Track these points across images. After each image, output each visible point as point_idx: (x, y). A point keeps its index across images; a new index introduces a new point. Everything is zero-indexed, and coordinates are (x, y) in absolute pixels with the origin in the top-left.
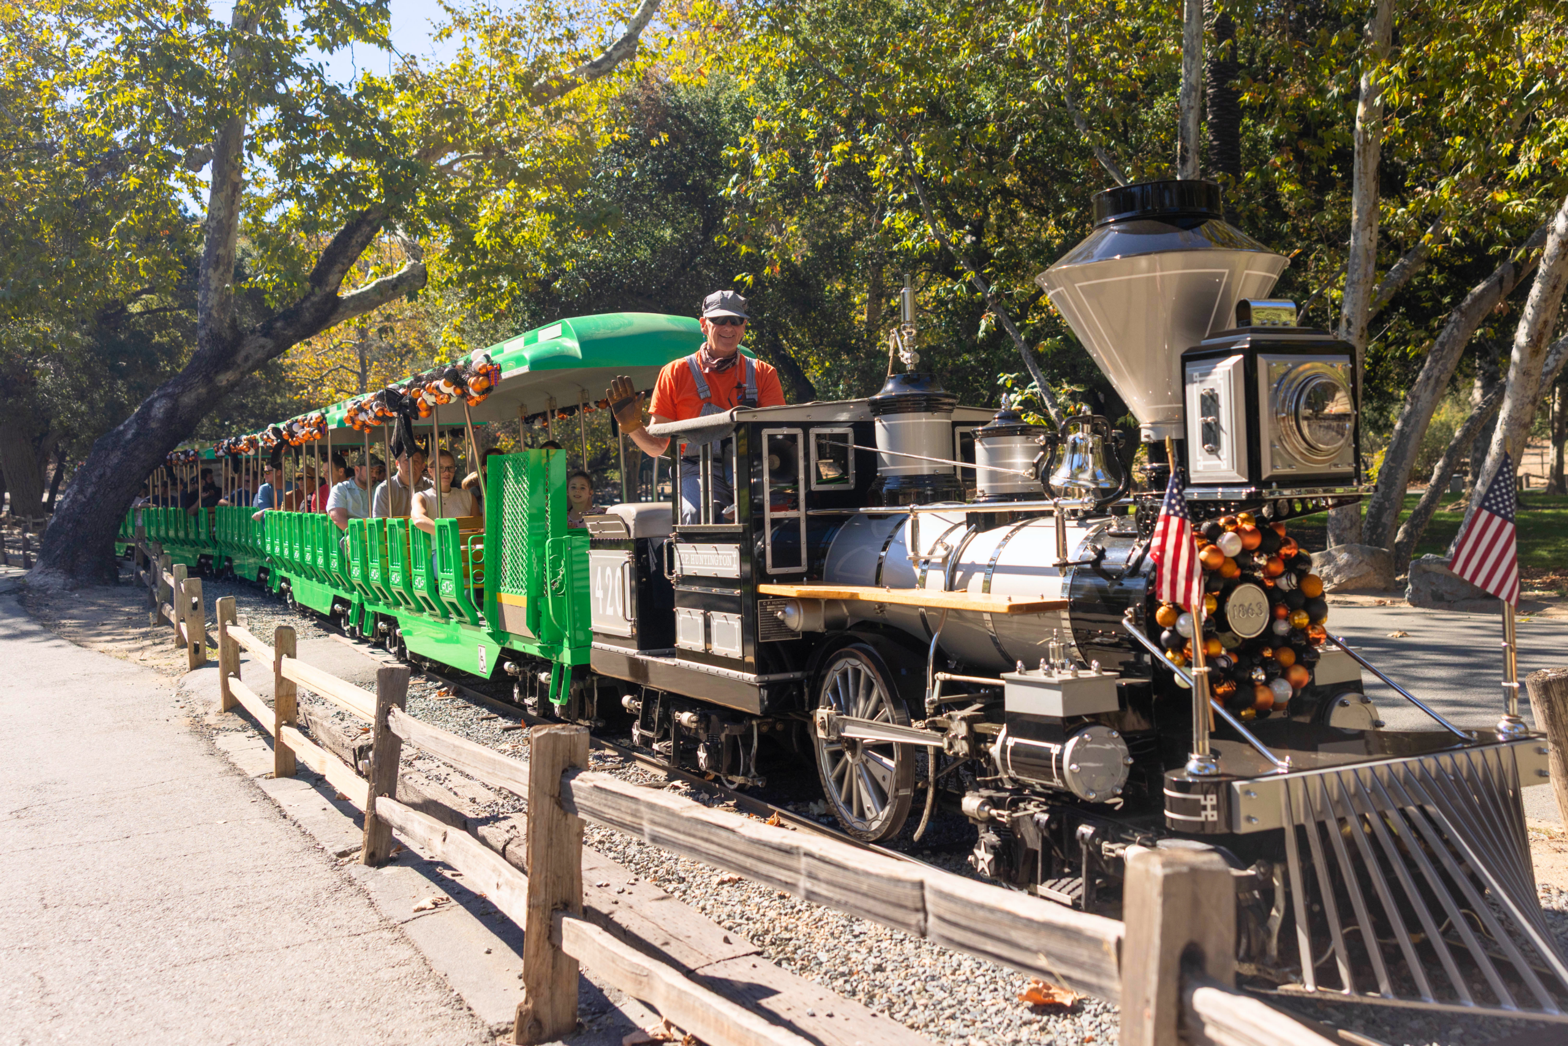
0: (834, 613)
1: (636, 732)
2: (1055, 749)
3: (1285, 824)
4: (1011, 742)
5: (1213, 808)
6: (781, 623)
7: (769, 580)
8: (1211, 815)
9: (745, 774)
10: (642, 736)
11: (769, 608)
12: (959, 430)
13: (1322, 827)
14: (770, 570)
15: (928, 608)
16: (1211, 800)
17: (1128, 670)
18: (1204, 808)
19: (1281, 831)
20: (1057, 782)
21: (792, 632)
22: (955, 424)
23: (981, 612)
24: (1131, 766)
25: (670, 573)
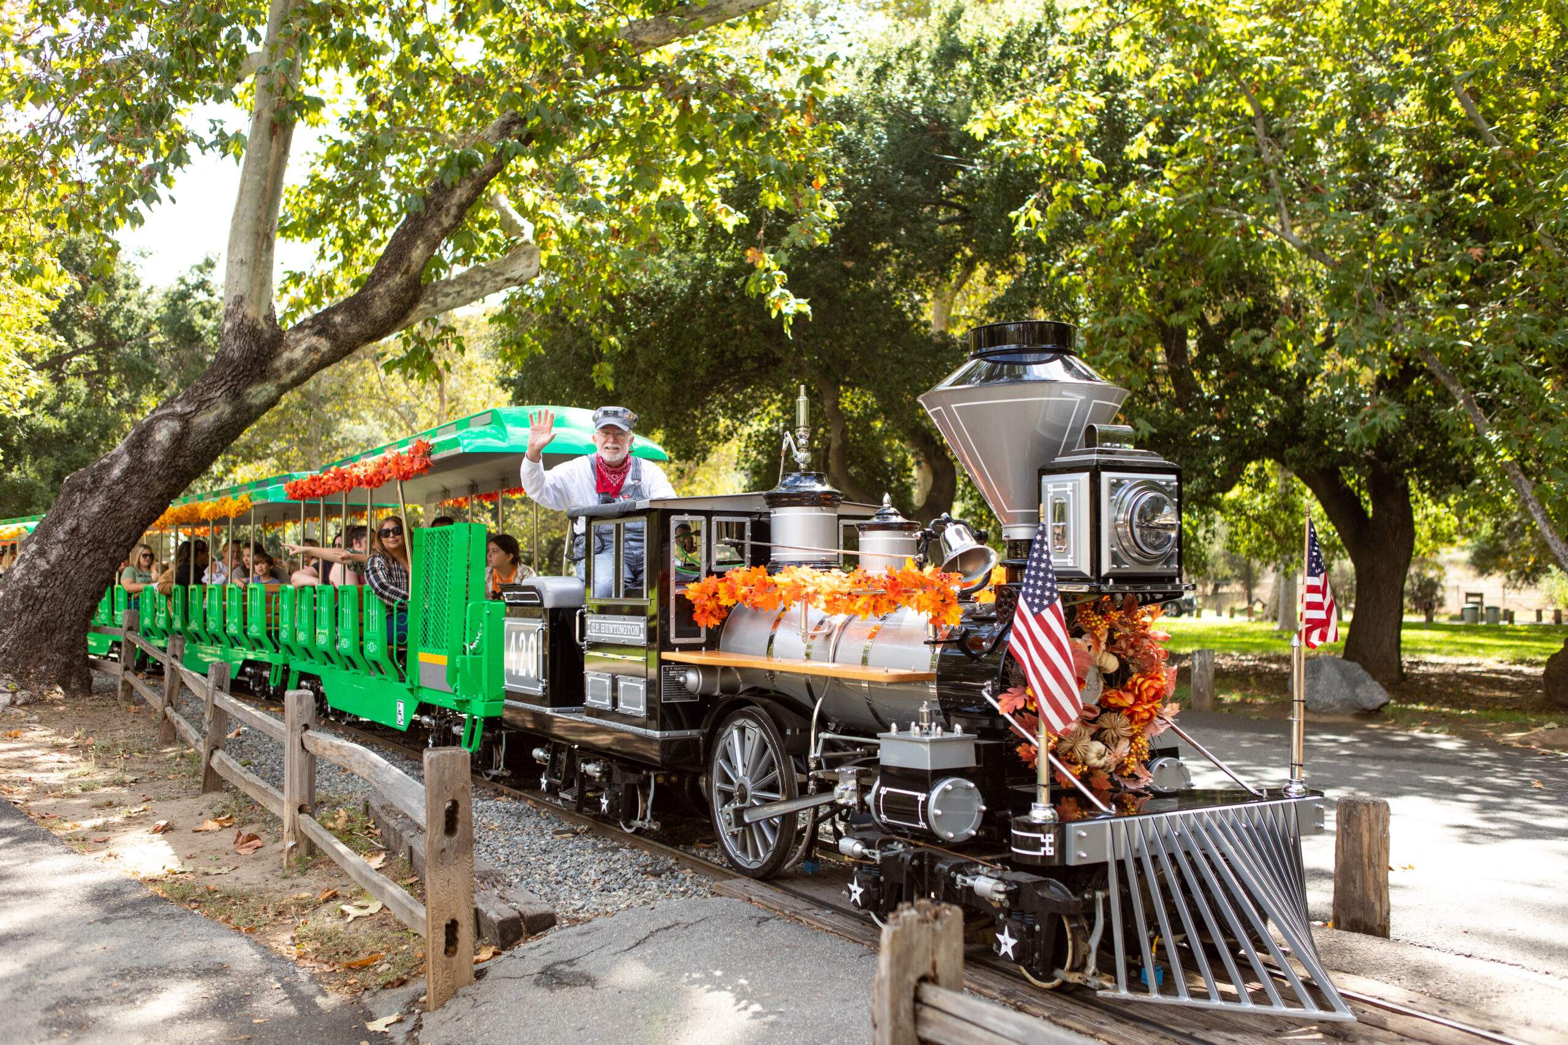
0: (728, 679)
1: (544, 781)
2: (921, 797)
3: (1109, 857)
4: (884, 791)
5: (1050, 844)
6: (681, 686)
7: (671, 648)
8: (1049, 851)
9: (642, 819)
10: (549, 785)
11: (672, 673)
12: (843, 522)
13: (1138, 861)
14: (673, 640)
15: (813, 676)
16: (1049, 838)
17: (984, 733)
18: (1044, 845)
19: (1105, 865)
20: (922, 824)
21: (691, 694)
22: (840, 517)
23: (859, 681)
24: (985, 813)
25: (582, 640)
